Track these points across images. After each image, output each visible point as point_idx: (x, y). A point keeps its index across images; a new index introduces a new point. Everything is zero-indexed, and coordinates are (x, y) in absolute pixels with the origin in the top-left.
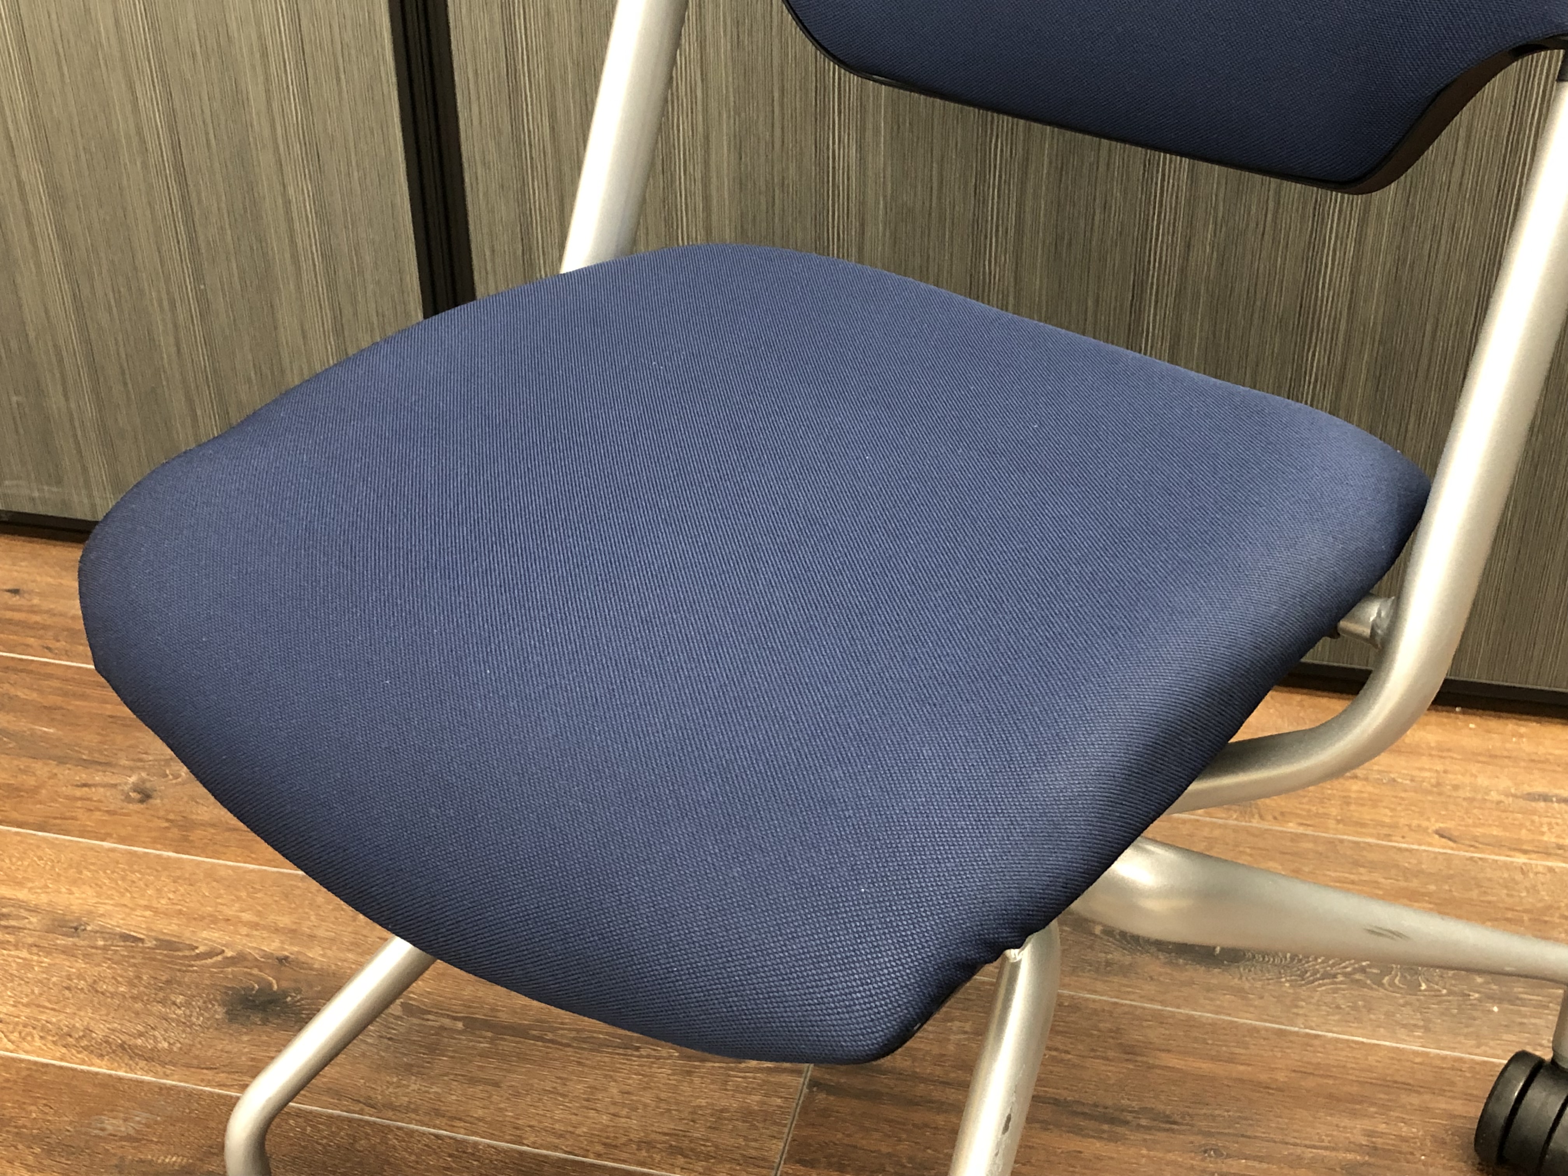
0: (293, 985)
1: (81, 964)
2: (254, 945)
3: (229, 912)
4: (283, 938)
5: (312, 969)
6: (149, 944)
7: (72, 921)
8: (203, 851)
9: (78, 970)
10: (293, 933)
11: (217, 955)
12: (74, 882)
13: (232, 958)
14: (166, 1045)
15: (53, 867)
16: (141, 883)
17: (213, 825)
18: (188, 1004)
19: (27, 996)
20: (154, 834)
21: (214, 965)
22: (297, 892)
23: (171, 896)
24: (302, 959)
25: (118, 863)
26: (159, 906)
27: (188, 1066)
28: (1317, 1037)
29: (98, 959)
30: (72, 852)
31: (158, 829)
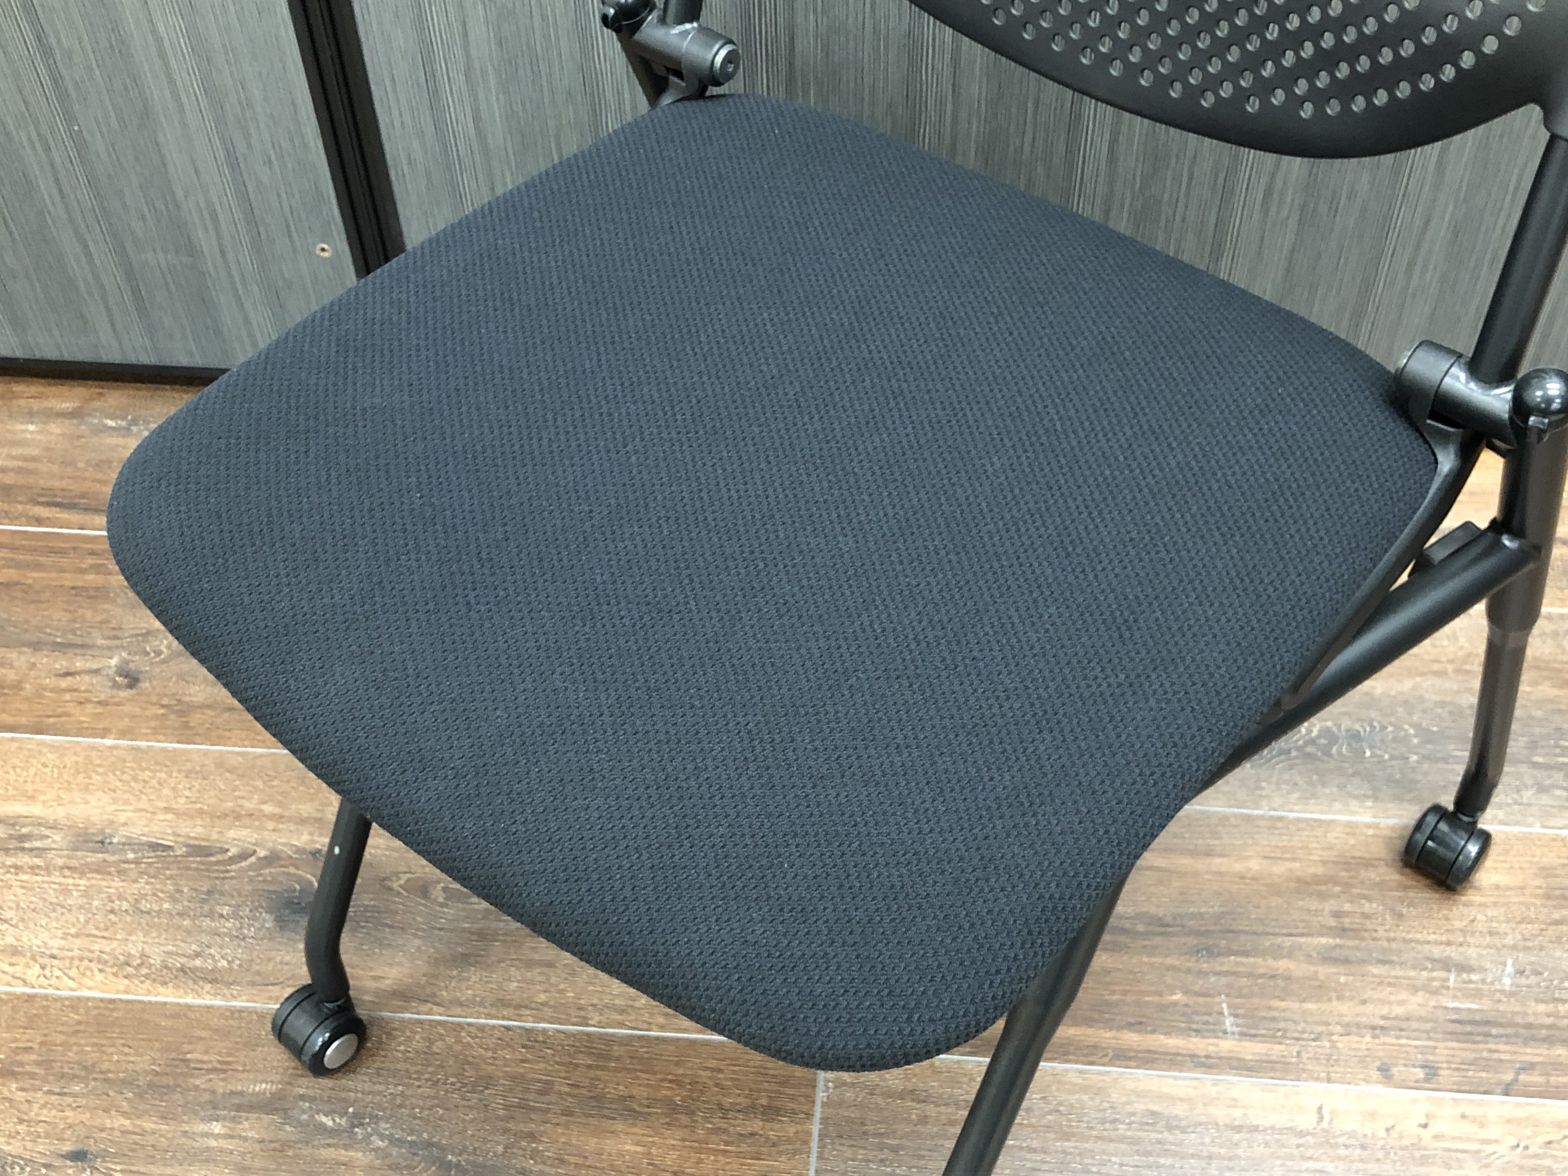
1: (117, 883)
2: (283, 840)
3: (250, 805)
6: (179, 852)
7: (96, 834)
8: (207, 738)
9: (117, 889)
10: (319, 823)
11: (251, 856)
12: (86, 789)
13: (265, 858)
14: (224, 963)
15: (61, 775)
16: (154, 783)
17: (209, 707)
18: (235, 915)
19: (73, 925)
20: (153, 724)
21: (250, 867)
23: (187, 793)
25: (125, 761)
26: (178, 806)
27: (253, 984)
28: (1281, 819)
29: (133, 875)
30: (76, 754)
31: (156, 717)
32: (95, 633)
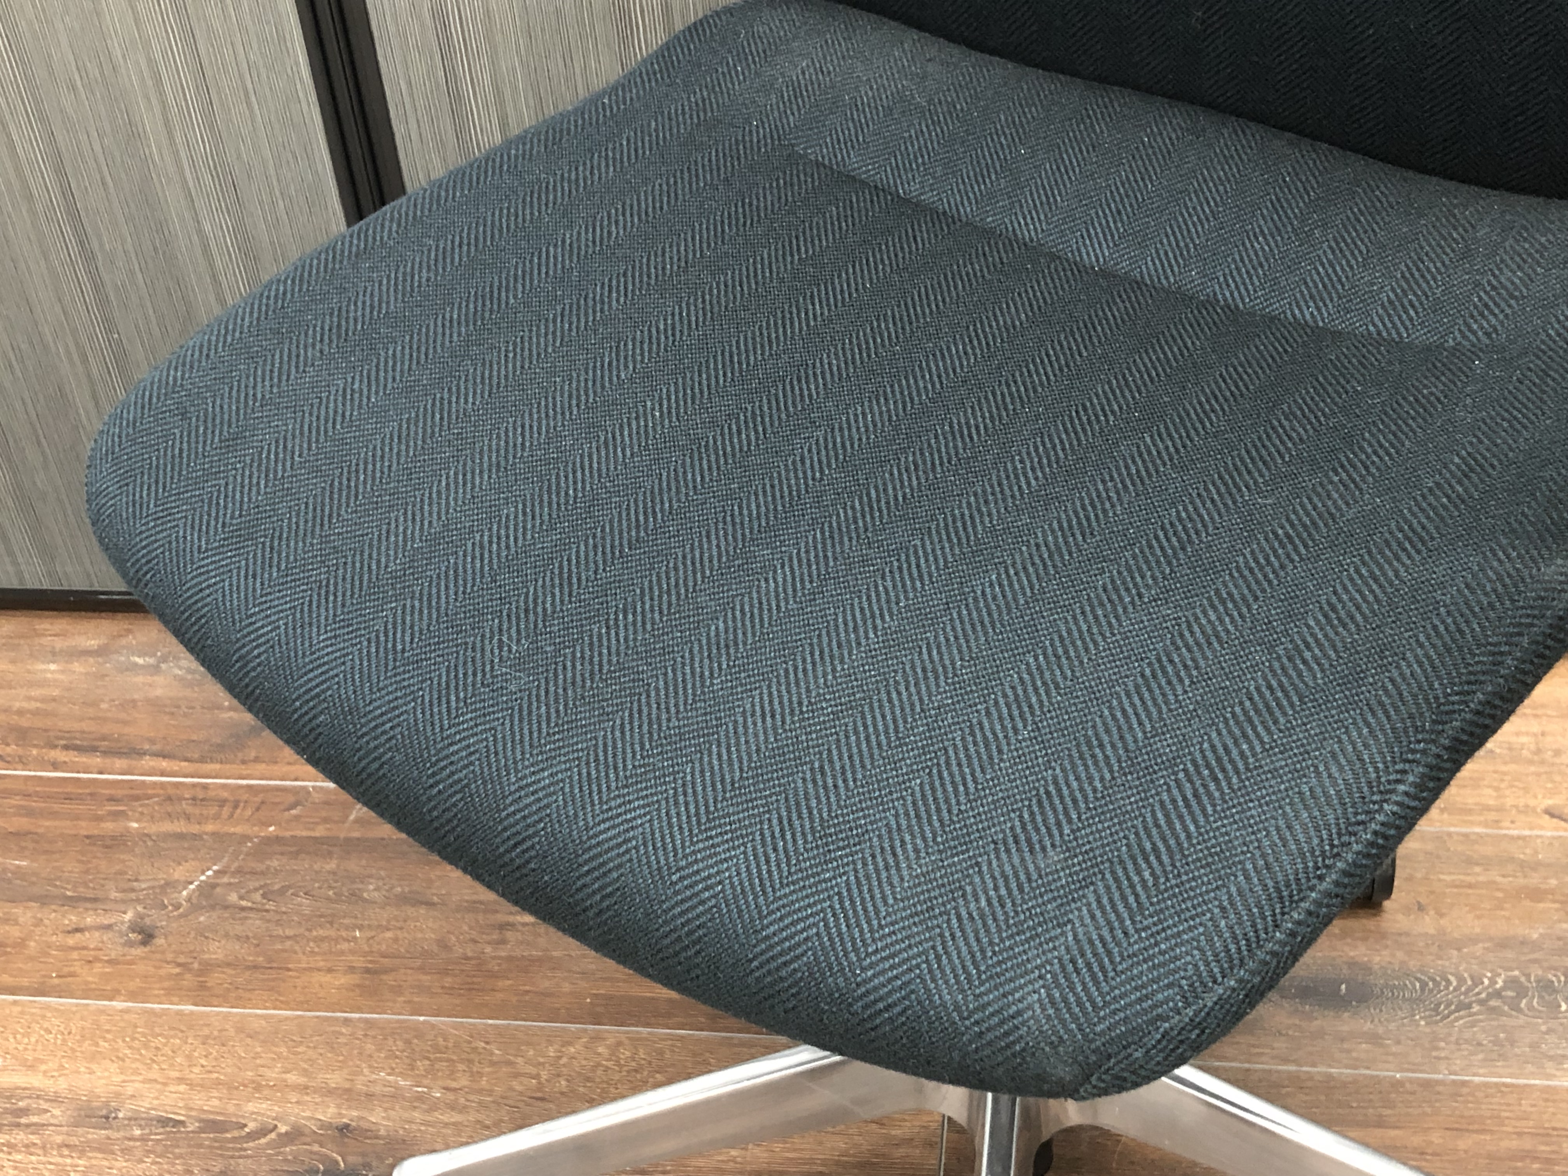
0: (360, 1160)
1: (121, 1163)
2: (308, 1114)
3: (272, 1075)
4: (338, 1101)
5: (377, 1137)
6: (191, 1128)
7: (100, 1109)
8: (224, 999)
9: (120, 1170)
10: (347, 1094)
11: (271, 1131)
12: (93, 1057)
13: (287, 1133)
15: (65, 1042)
16: (167, 1050)
20: (166, 984)
21: (268, 1145)
22: (342, 1040)
23: (203, 1062)
24: (364, 1125)
25: (136, 1026)
26: (192, 1076)
28: (1464, 1083)
29: (138, 1153)
30: (82, 1019)
31: (170, 977)
32: (111, 885)
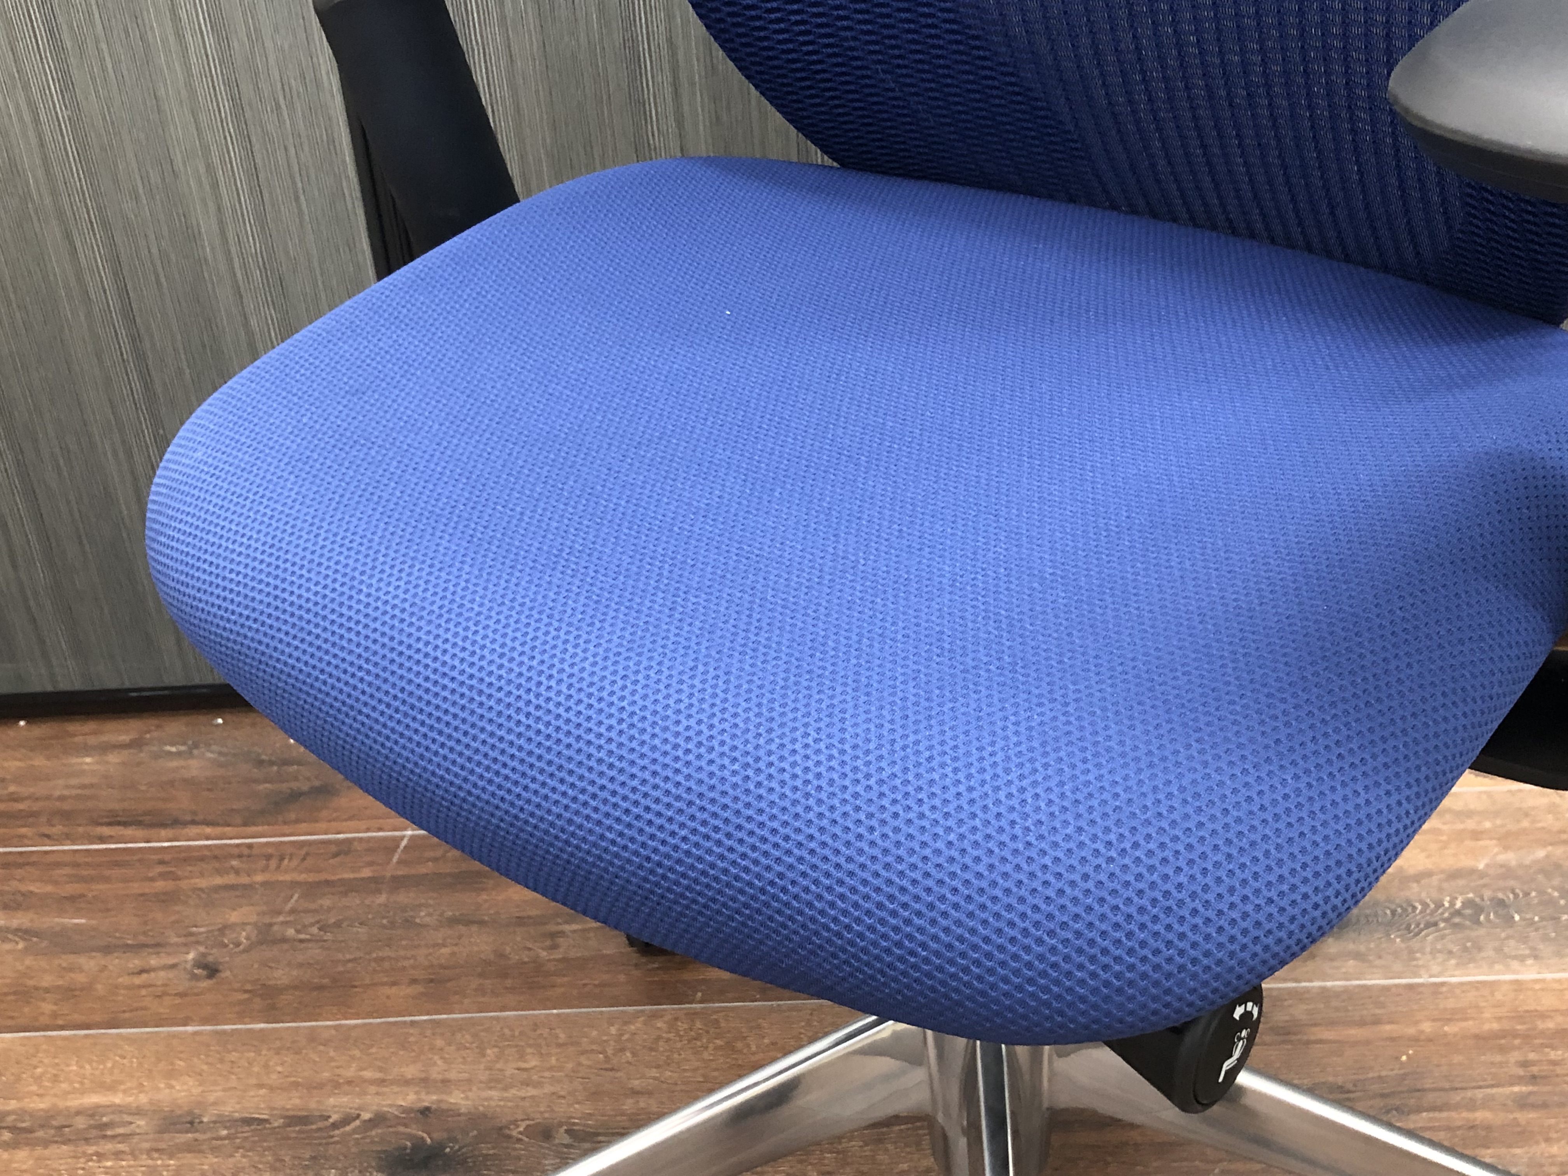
0: (445, 1135)
1: (211, 1160)
2: (388, 1102)
3: (350, 1072)
4: (416, 1089)
5: (459, 1115)
6: (276, 1124)
7: (184, 1116)
8: (296, 1015)
9: (211, 1165)
10: (425, 1082)
11: (354, 1120)
12: (170, 1075)
13: (370, 1120)
15: (140, 1064)
16: (242, 1062)
17: (296, 988)
20: (237, 1008)
21: (355, 1131)
22: (412, 1039)
23: (279, 1069)
24: (444, 1106)
25: (209, 1045)
26: (271, 1081)
28: (1443, 984)
29: (228, 1150)
30: (155, 1044)
31: (240, 1003)
32: (169, 932)
